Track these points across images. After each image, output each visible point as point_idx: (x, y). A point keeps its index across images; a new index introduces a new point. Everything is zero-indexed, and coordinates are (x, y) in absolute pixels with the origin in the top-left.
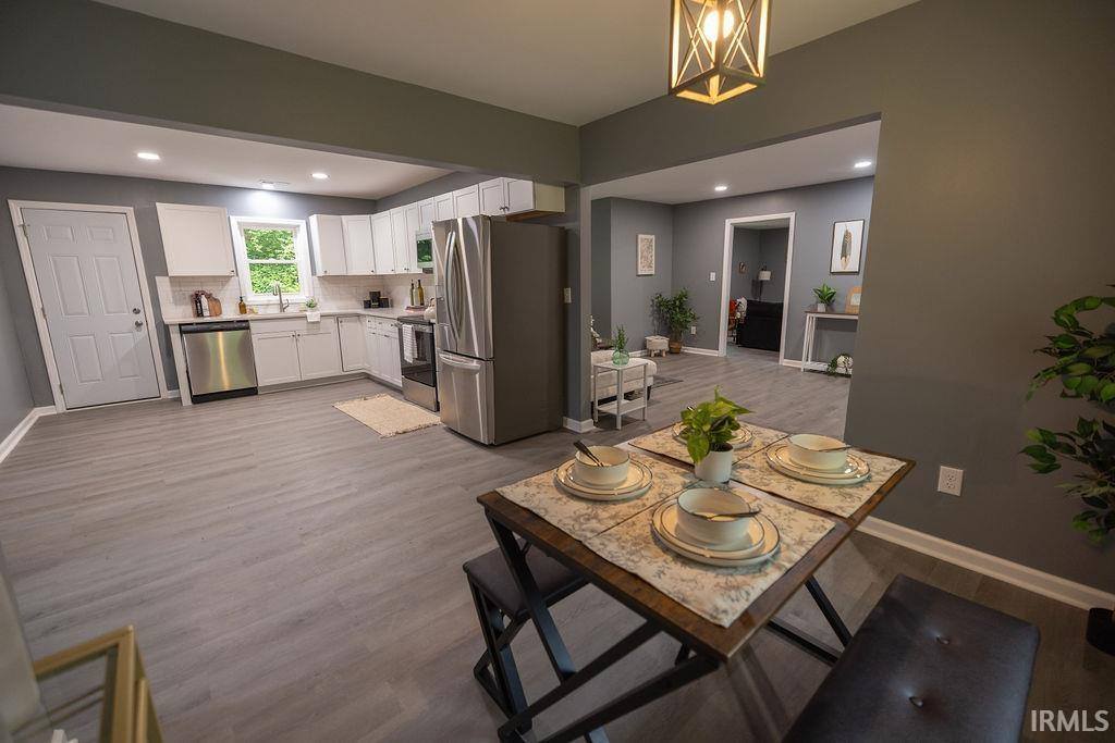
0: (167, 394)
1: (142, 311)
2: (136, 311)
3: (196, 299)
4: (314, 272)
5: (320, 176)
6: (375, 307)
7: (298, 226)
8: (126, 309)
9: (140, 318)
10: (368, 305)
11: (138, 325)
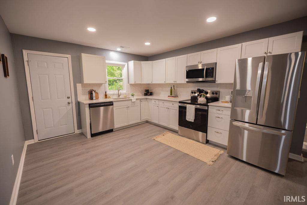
0: (77, 132)
1: (71, 98)
2: (68, 98)
3: (91, 93)
4: (128, 83)
5: (148, 44)
6: (149, 95)
7: (124, 65)
8: (65, 97)
9: (70, 100)
10: (146, 94)
11: (69, 103)
